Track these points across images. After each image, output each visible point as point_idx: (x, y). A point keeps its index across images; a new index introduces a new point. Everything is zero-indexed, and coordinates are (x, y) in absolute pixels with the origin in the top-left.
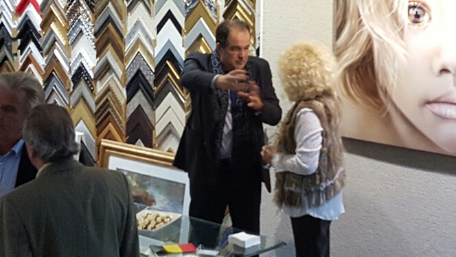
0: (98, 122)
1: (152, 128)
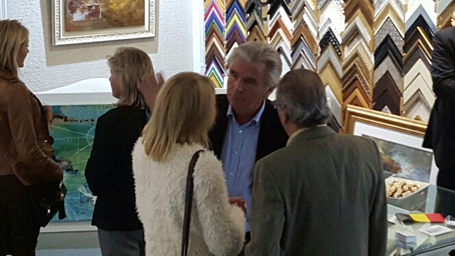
0: (345, 87)
1: (399, 95)
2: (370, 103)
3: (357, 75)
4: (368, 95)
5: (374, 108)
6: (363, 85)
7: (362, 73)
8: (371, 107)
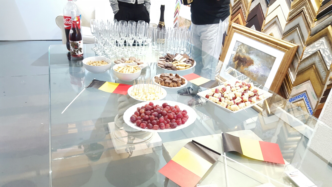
1: (263, 19)
2: (245, 23)
3: (241, 5)
4: (245, 18)
5: (246, 26)
6: (243, 12)
7: (244, 4)
8: (245, 25)
